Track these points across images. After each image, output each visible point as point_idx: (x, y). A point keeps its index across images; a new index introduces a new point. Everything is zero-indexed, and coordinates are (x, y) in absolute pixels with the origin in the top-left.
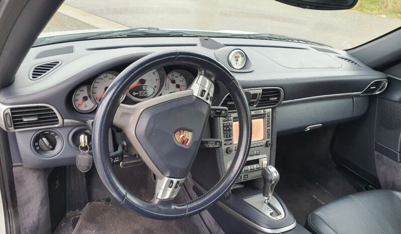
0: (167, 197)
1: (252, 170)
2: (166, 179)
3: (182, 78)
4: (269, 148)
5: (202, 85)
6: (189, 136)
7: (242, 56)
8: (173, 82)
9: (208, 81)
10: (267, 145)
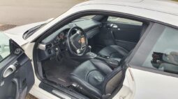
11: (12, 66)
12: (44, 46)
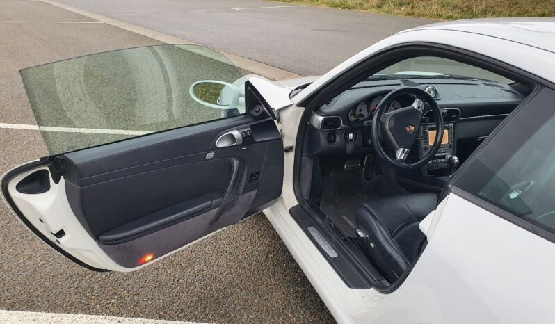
0: (402, 158)
1: (441, 162)
2: (402, 149)
3: (398, 103)
4: (452, 149)
5: (419, 103)
6: (412, 128)
7: (433, 90)
8: (394, 106)
9: (421, 102)
10: (450, 147)
11: (236, 133)
12: (320, 119)
